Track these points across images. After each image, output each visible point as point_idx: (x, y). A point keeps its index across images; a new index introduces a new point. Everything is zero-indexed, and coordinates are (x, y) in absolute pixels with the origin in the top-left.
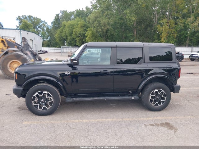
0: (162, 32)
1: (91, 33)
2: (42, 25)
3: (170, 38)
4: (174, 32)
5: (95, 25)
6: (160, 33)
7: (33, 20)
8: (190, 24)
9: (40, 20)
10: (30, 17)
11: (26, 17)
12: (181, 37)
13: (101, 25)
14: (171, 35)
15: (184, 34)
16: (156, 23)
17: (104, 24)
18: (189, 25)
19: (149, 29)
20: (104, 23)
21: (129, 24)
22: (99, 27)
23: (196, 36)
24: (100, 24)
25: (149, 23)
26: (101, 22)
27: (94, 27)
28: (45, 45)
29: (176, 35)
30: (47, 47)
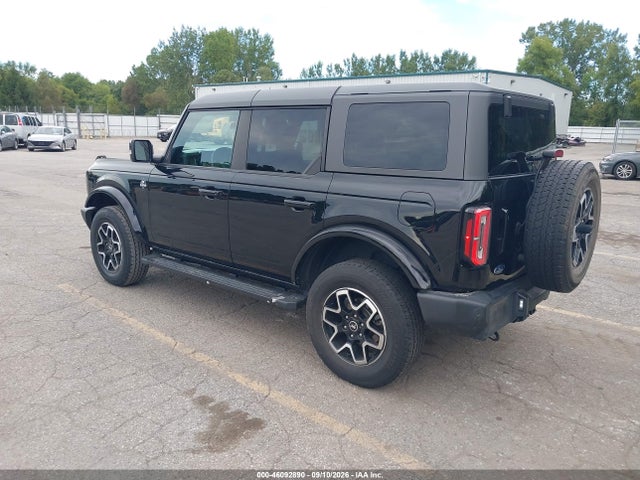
2: (603, 46)
7: (575, 35)
9: (599, 29)
10: (566, 24)
11: (553, 27)
28: (592, 118)
30: (597, 126)
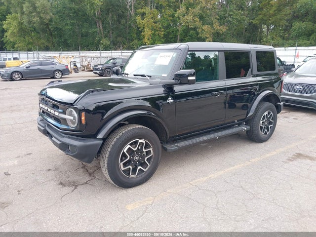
0: (144, 28)
1: (15, 23)
3: (156, 38)
4: (160, 28)
5: (24, 10)
6: (140, 30)
8: (181, 17)
12: (170, 37)
13: (38, 10)
14: (157, 32)
15: (173, 32)
16: (132, 13)
17: (43, 8)
18: (179, 18)
19: (123, 21)
20: (44, 6)
21: (89, 12)
22: (34, 14)
23: (190, 36)
24: (35, 8)
25: (123, 12)
26: (37, 5)
27: (23, 13)
29: (163, 33)
